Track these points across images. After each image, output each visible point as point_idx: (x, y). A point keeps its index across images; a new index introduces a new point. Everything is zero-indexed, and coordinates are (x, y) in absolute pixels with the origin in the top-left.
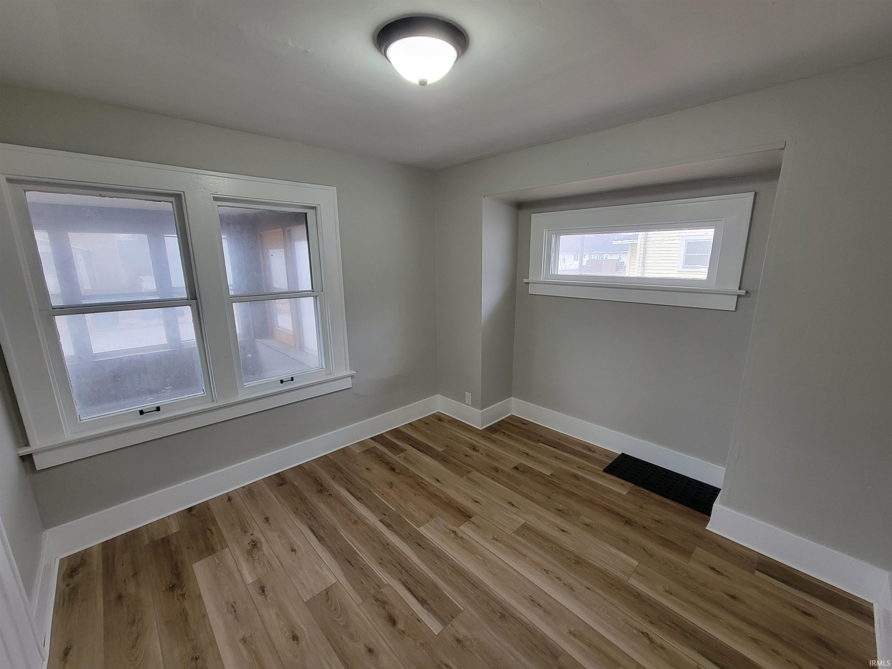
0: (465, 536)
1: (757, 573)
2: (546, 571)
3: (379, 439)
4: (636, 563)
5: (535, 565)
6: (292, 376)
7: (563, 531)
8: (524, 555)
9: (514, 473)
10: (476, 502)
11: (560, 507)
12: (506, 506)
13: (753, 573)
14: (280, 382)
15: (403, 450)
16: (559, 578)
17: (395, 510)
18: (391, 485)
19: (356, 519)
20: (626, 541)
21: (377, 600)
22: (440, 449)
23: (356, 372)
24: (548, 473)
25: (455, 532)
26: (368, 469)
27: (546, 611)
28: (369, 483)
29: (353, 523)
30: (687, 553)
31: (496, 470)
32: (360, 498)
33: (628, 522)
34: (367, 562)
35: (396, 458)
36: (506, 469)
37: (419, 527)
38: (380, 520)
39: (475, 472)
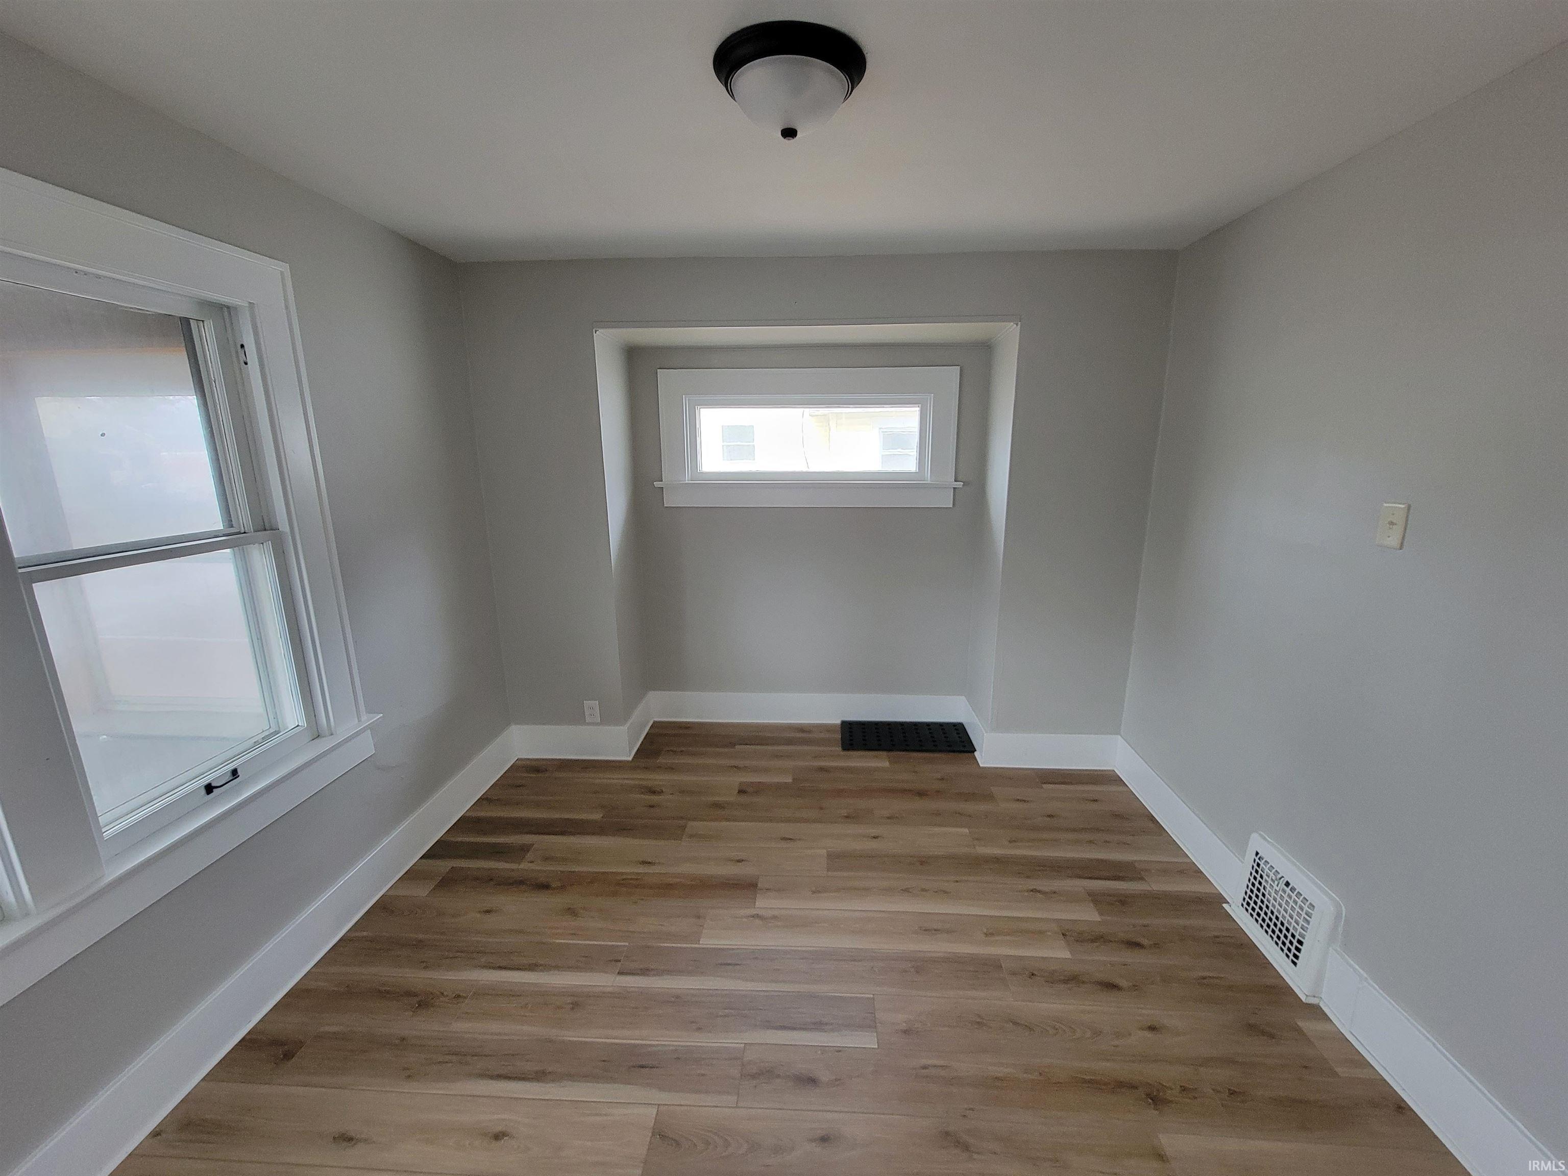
0: (776, 913)
1: (1044, 786)
2: (906, 890)
3: (439, 851)
4: (966, 830)
5: (888, 891)
6: (231, 767)
7: (874, 838)
8: (866, 889)
9: (743, 799)
10: (739, 861)
11: (844, 812)
12: (784, 845)
13: (1042, 787)
14: (203, 791)
15: (524, 849)
16: (923, 890)
17: (627, 944)
18: (571, 912)
19: (569, 1000)
20: (938, 814)
21: (753, 1076)
22: (597, 816)
23: (382, 715)
24: (790, 780)
25: (757, 916)
26: (488, 912)
27: (949, 932)
28: (521, 932)
29: (573, 1009)
30: (989, 797)
31: (717, 806)
32: (536, 965)
33: (921, 794)
34: (672, 1043)
35: (522, 866)
36: (732, 799)
37: (698, 942)
38: (620, 973)
39: (691, 823)
